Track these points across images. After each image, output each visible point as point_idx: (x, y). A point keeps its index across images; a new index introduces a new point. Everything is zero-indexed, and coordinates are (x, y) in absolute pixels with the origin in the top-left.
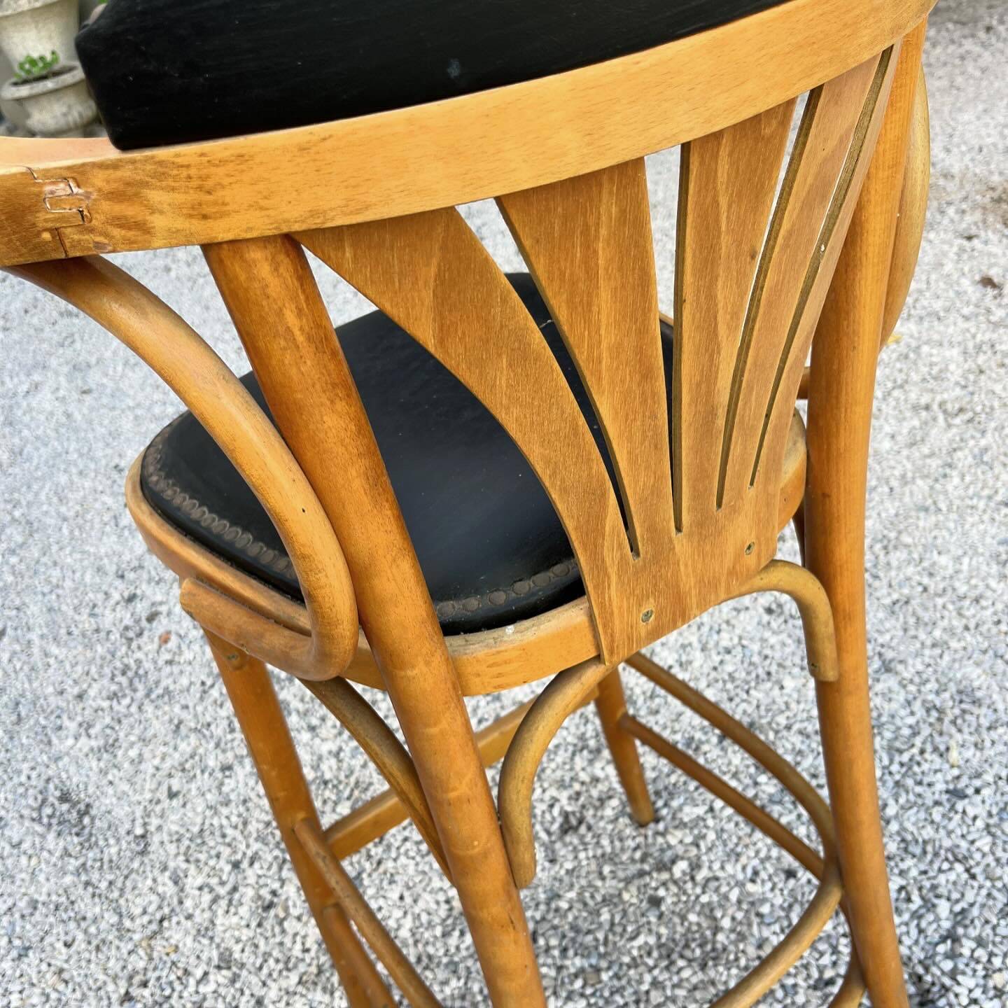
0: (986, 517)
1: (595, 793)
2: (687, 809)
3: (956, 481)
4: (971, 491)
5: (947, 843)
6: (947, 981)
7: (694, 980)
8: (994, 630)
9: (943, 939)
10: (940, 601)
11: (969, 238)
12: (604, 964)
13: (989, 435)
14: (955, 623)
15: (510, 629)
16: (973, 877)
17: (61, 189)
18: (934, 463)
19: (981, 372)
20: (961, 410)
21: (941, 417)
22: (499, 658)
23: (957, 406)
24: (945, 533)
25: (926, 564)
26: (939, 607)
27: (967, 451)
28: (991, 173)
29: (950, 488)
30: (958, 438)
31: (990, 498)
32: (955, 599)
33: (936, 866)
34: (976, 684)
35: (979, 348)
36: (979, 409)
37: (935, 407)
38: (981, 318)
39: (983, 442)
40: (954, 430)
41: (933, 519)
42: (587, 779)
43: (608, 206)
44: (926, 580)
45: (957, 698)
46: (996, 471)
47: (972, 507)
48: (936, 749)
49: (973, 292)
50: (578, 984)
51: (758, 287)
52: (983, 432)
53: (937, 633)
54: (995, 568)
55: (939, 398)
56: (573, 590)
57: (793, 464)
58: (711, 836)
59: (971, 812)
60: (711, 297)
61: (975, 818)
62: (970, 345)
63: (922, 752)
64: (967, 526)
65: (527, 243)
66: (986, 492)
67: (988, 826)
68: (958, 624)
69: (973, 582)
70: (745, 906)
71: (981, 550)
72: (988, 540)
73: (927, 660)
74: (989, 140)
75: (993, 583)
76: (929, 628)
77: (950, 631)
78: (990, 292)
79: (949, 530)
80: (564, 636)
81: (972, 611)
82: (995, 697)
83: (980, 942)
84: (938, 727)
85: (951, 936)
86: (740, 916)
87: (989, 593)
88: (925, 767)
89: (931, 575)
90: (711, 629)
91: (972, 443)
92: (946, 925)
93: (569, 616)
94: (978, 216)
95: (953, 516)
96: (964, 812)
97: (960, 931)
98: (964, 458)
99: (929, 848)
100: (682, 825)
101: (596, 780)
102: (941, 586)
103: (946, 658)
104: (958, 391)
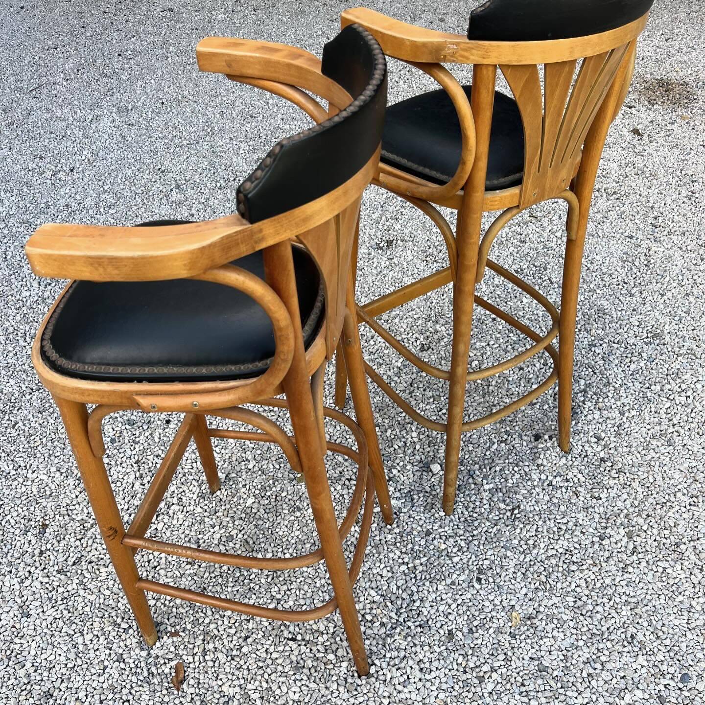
0: (619, 242)
1: (436, 337)
2: (478, 344)
3: (608, 224)
4: (614, 230)
5: (586, 362)
6: (581, 404)
7: (480, 401)
8: (616, 287)
9: (581, 392)
10: (594, 274)
11: (630, 107)
12: (442, 394)
13: (626, 206)
14: (600, 283)
15: (498, 191)
16: (595, 373)
17: (452, 46)
18: (599, 216)
19: (627, 176)
20: (615, 193)
21: (605, 195)
22: (494, 199)
23: (613, 191)
24: (600, 246)
25: (590, 258)
26: (594, 276)
27: (615, 212)
28: (646, 73)
29: (605, 227)
30: (611, 206)
31: (622, 234)
32: (601, 274)
33: (581, 369)
34: (606, 307)
35: (627, 165)
36: (623, 193)
37: (603, 190)
38: (630, 149)
39: (622, 209)
40: (610, 202)
41: (595, 240)
42: (433, 331)
43: (567, 69)
44: (589, 265)
45: (597, 312)
46: (627, 222)
47: (614, 237)
48: (586, 330)
49: (629, 136)
50: (432, 400)
51: (589, 96)
52: (624, 204)
53: (592, 286)
54: (620, 264)
55: (605, 186)
56: (518, 182)
57: (579, 159)
58: (489, 353)
59: (597, 351)
60: (579, 96)
61: (599, 354)
62: (623, 162)
63: (580, 330)
64: (611, 245)
65: (547, 74)
66: (621, 231)
67: (603, 357)
68: (602, 284)
69: (610, 268)
70: (502, 378)
71: (615, 255)
72: (619, 252)
73: (586, 297)
74: (648, 54)
75: (619, 269)
76: (588, 284)
77: (598, 286)
78: (637, 137)
79: (602, 246)
80: (512, 196)
81: (608, 279)
82: (613, 312)
83: (595, 394)
84: (588, 321)
85: (585, 391)
86: (499, 381)
87: (616, 273)
88: (580, 336)
89: (592, 263)
90: (490, 277)
91: (617, 208)
92: (582, 387)
93: (515, 190)
94: (636, 96)
95: (604, 240)
96: (595, 351)
97: (588, 389)
98: (613, 215)
99: (579, 363)
100: (476, 349)
101: (436, 331)
102: (596, 268)
103: (595, 296)
104: (614, 184)
